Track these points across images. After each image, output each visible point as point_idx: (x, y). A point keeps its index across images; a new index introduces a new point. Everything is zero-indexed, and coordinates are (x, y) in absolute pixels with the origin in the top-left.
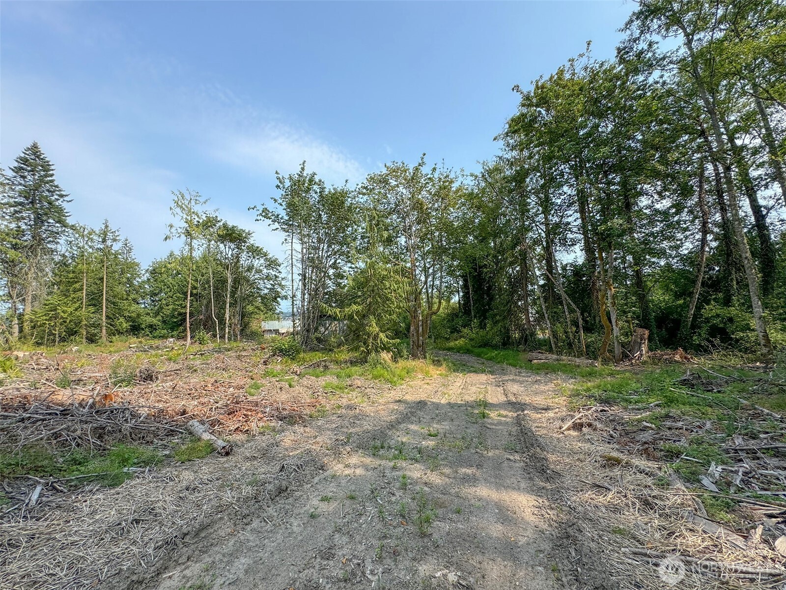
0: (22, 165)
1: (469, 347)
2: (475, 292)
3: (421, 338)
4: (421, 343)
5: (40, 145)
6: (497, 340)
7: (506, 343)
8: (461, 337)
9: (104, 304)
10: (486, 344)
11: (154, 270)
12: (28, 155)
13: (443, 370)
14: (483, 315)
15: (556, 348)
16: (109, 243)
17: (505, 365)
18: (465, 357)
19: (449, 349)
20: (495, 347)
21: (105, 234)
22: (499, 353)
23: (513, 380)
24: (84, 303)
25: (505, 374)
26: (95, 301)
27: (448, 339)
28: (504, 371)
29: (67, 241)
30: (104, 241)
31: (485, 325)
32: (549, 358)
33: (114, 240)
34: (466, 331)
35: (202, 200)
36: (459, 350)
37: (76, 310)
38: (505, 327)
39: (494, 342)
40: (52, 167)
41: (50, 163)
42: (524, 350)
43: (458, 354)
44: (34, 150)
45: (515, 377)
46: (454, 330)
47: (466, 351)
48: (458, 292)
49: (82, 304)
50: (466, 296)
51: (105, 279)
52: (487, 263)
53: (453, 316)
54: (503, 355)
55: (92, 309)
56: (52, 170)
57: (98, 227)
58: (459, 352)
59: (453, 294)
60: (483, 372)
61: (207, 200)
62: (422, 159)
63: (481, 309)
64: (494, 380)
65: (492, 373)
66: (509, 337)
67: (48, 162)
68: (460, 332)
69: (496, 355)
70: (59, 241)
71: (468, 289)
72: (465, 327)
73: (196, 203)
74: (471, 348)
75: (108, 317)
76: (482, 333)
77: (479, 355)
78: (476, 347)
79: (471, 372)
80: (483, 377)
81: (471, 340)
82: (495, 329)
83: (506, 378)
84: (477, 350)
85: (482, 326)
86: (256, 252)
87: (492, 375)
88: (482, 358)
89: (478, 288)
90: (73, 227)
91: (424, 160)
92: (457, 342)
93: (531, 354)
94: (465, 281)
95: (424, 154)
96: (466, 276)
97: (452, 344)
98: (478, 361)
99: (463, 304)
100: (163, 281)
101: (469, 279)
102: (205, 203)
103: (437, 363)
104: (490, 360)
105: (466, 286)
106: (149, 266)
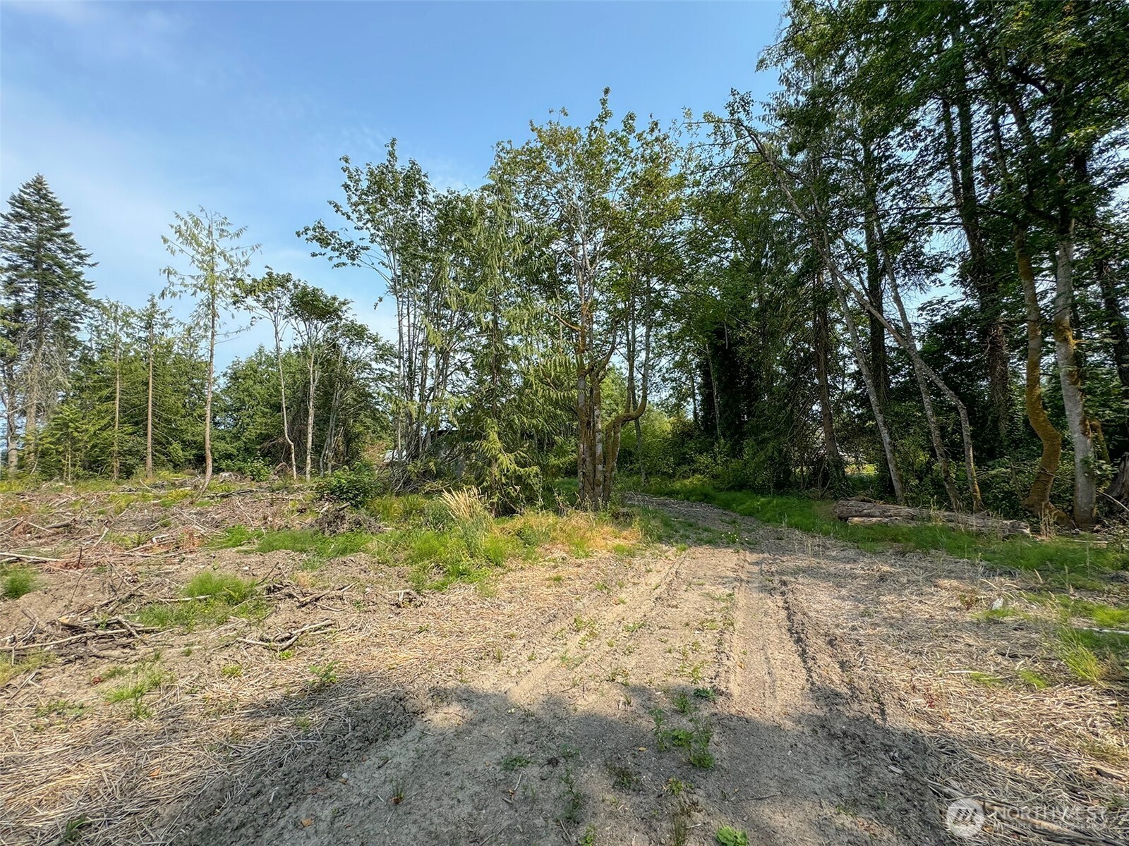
0: (19, 210)
1: (709, 489)
2: (722, 390)
3: (600, 467)
4: (600, 477)
5: (46, 179)
6: (764, 476)
7: (783, 484)
8: (694, 472)
9: (150, 422)
10: (741, 485)
11: (235, 374)
12: (28, 194)
13: (630, 537)
14: (737, 433)
15: (904, 490)
16: (157, 330)
17: (783, 528)
18: (699, 509)
19: (671, 494)
20: (761, 491)
21: (151, 316)
22: (769, 503)
23: (809, 572)
24: (117, 419)
25: (785, 551)
26: (134, 416)
27: (671, 476)
28: (783, 543)
29: (91, 325)
30: (149, 326)
31: (741, 449)
32: (891, 512)
33: (166, 326)
34: (704, 459)
35: (231, 230)
36: (688, 495)
37: (103, 429)
38: (780, 451)
39: (759, 481)
40: (65, 214)
41: (62, 207)
42: (823, 497)
43: (686, 503)
44: (38, 186)
45: (814, 561)
46: (683, 460)
47: (702, 497)
48: (693, 395)
49: (113, 419)
50: (708, 402)
51: (151, 384)
52: (745, 335)
53: (684, 434)
54: (777, 506)
55: (129, 428)
56: (66, 218)
57: (140, 305)
58: (688, 500)
59: (685, 401)
60: (730, 542)
61: (241, 231)
62: (604, 102)
63: (733, 423)
64: (756, 569)
65: (752, 546)
66: (788, 473)
67: (58, 205)
68: (693, 461)
69: (763, 505)
70: (79, 325)
71: (712, 388)
72: (701, 453)
73: (221, 236)
74: (712, 492)
75: (156, 441)
76: (735, 464)
77: (726, 506)
78: (721, 490)
79: (700, 542)
80: (727, 560)
81: (714, 477)
82: (762, 456)
83: (790, 562)
84: (723, 496)
85: (735, 452)
86: (358, 333)
87: (752, 550)
88: (734, 511)
89: (729, 386)
90: (97, 304)
91: (609, 106)
92: (687, 482)
93: (845, 503)
94: (706, 375)
95: (607, 91)
96: (707, 365)
97: (678, 485)
98: (724, 518)
99: (703, 417)
100: (246, 390)
101: (712, 371)
102: (238, 235)
103: (621, 519)
104: (750, 515)
105: (707, 385)
106: (228, 367)
